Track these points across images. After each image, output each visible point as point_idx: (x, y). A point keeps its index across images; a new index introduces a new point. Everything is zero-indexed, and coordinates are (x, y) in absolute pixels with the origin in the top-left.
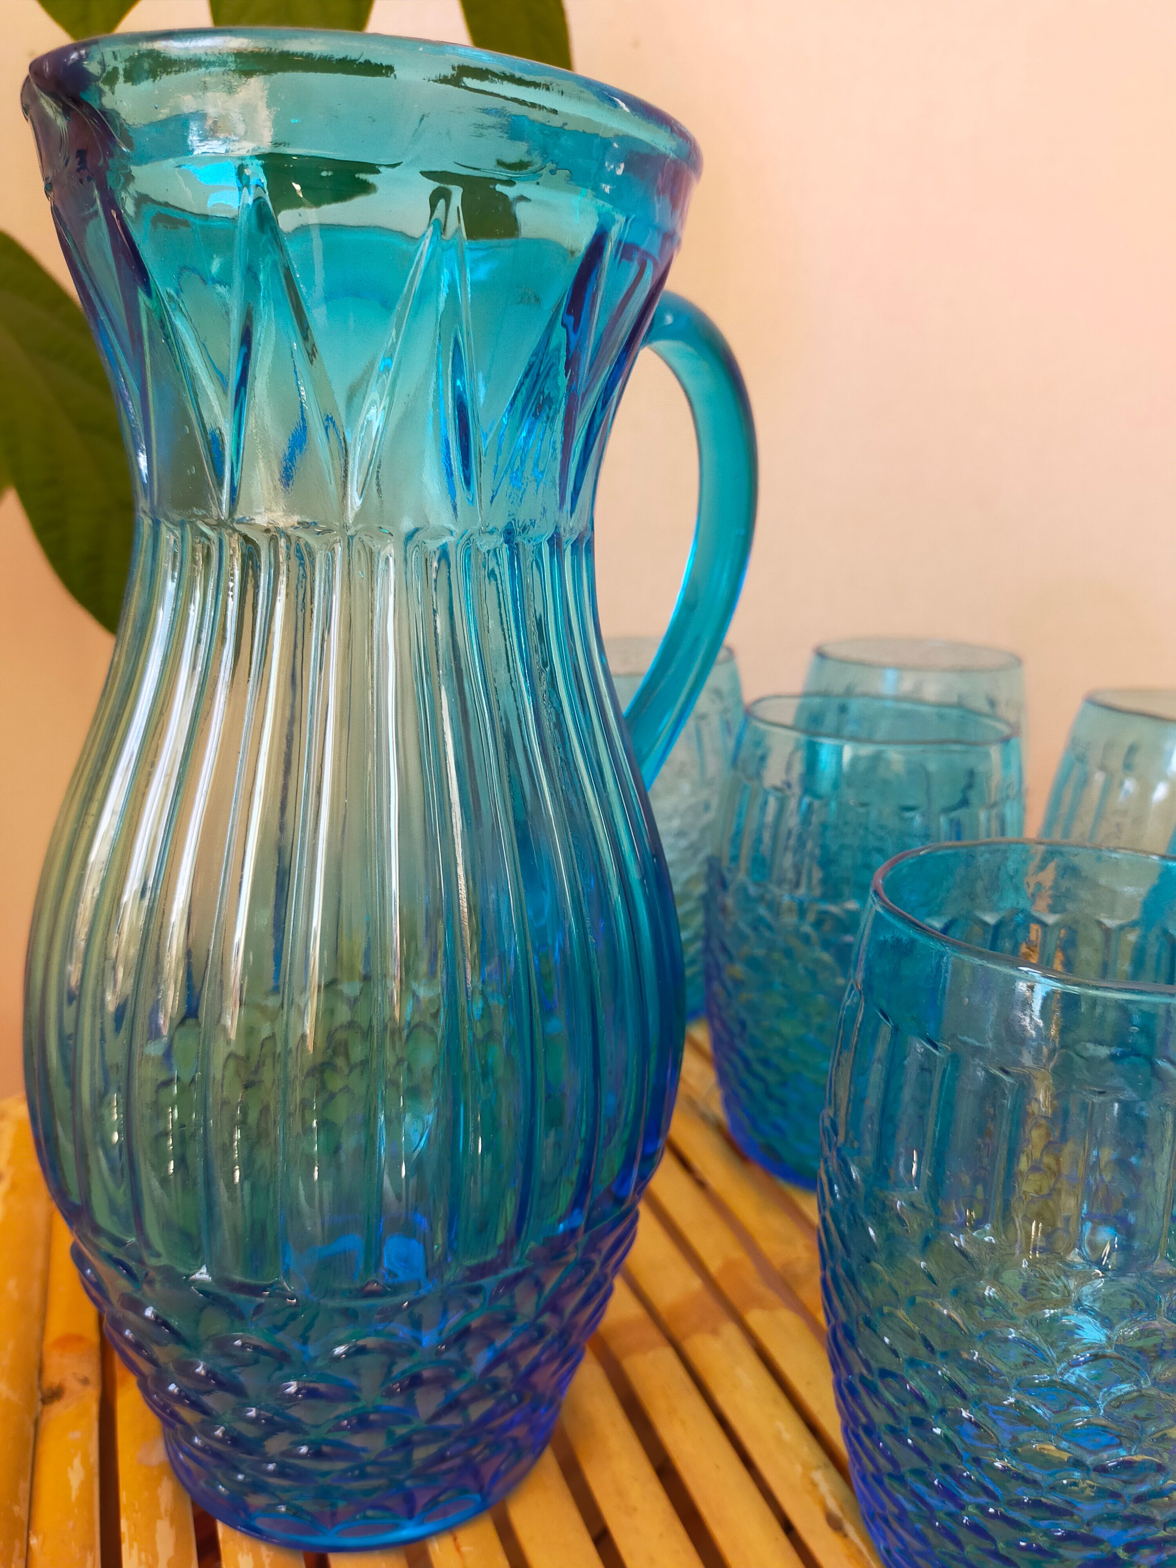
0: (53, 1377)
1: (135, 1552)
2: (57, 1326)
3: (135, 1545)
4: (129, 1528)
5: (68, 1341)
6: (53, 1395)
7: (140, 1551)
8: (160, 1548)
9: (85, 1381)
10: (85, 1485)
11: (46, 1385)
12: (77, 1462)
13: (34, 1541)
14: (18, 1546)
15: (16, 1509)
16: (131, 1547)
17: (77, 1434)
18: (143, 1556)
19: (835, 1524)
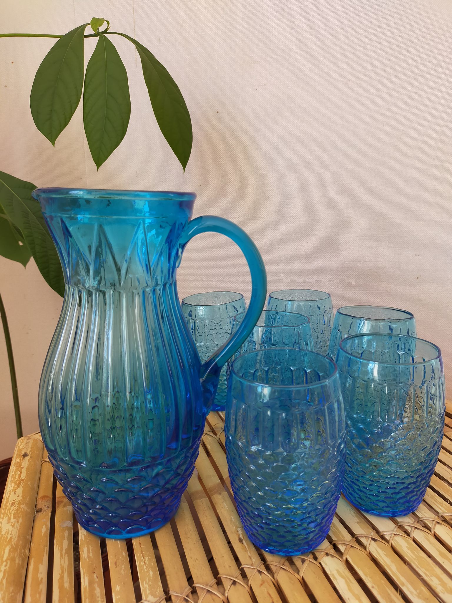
0: (39, 506)
1: (57, 547)
2: (41, 494)
3: (58, 546)
4: (56, 542)
5: (44, 497)
6: (40, 510)
7: (59, 547)
8: (64, 546)
9: (48, 507)
10: (45, 532)
11: (37, 509)
12: (44, 526)
13: (31, 544)
14: (28, 546)
15: (28, 537)
16: (57, 546)
17: (45, 520)
18: (59, 548)
19: (241, 541)
